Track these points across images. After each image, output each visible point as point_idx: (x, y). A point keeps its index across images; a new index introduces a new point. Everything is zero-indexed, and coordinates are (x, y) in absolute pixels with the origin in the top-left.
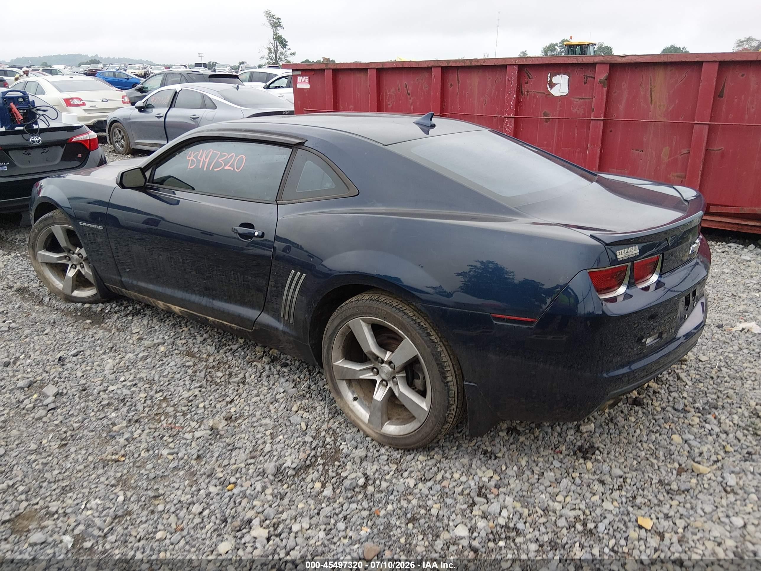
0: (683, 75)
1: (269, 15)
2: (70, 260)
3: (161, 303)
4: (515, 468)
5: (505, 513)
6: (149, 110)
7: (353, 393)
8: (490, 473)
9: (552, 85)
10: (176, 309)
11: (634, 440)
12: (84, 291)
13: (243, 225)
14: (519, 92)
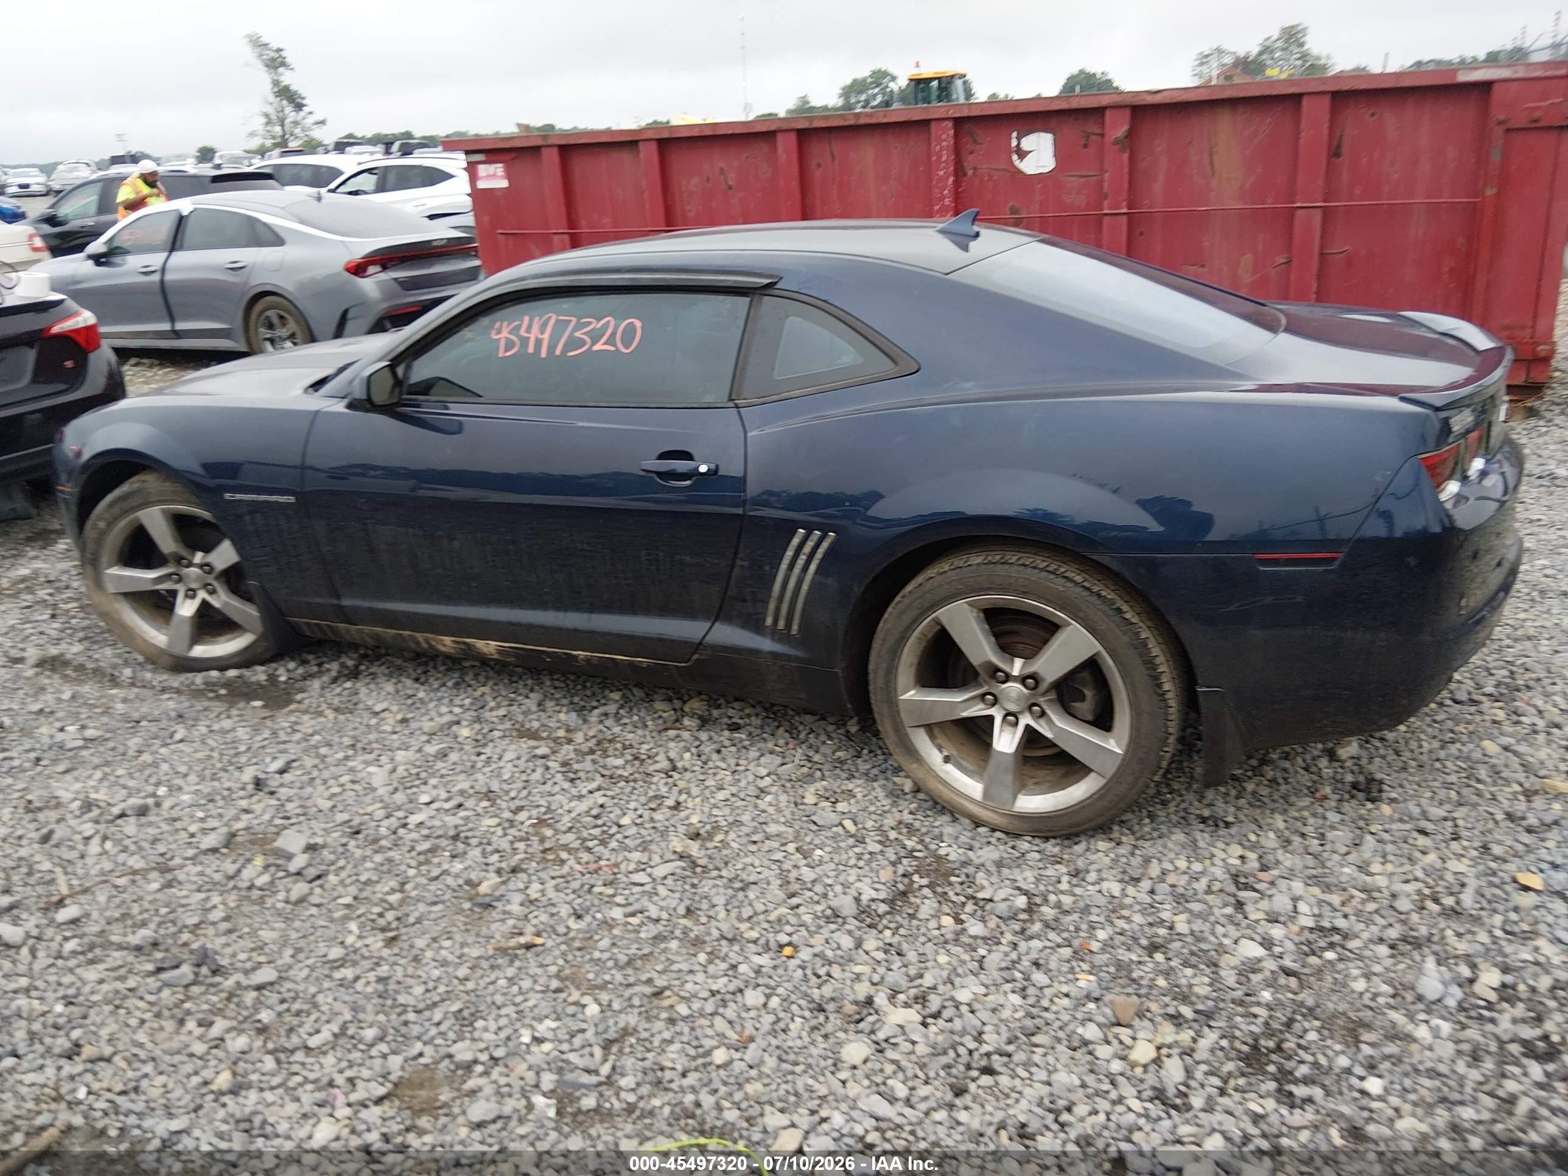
0: (1265, 123)
1: (258, 44)
2: (180, 580)
3: (448, 640)
4: (1271, 835)
5: (1303, 907)
6: (117, 260)
7: (940, 748)
8: (1236, 850)
9: (1022, 154)
10: (489, 647)
11: (1425, 758)
12: (217, 643)
13: (665, 456)
14: (959, 172)
